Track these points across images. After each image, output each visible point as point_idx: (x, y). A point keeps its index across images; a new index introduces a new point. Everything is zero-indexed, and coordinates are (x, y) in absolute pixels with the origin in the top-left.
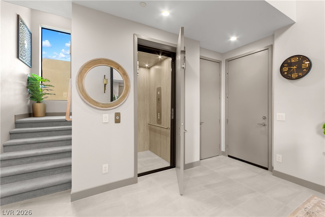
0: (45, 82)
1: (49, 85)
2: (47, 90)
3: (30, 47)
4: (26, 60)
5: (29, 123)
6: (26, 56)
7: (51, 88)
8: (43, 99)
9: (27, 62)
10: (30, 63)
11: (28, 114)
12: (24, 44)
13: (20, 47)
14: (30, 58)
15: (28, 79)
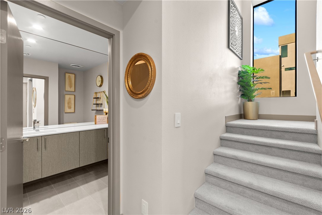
0: (257, 73)
1: (262, 76)
2: (261, 83)
3: (241, 34)
4: (237, 50)
5: (239, 128)
6: (237, 45)
7: (264, 80)
8: (255, 96)
9: (238, 53)
10: (241, 54)
11: (239, 114)
12: (235, 31)
13: (230, 34)
14: (241, 48)
15: (239, 73)
